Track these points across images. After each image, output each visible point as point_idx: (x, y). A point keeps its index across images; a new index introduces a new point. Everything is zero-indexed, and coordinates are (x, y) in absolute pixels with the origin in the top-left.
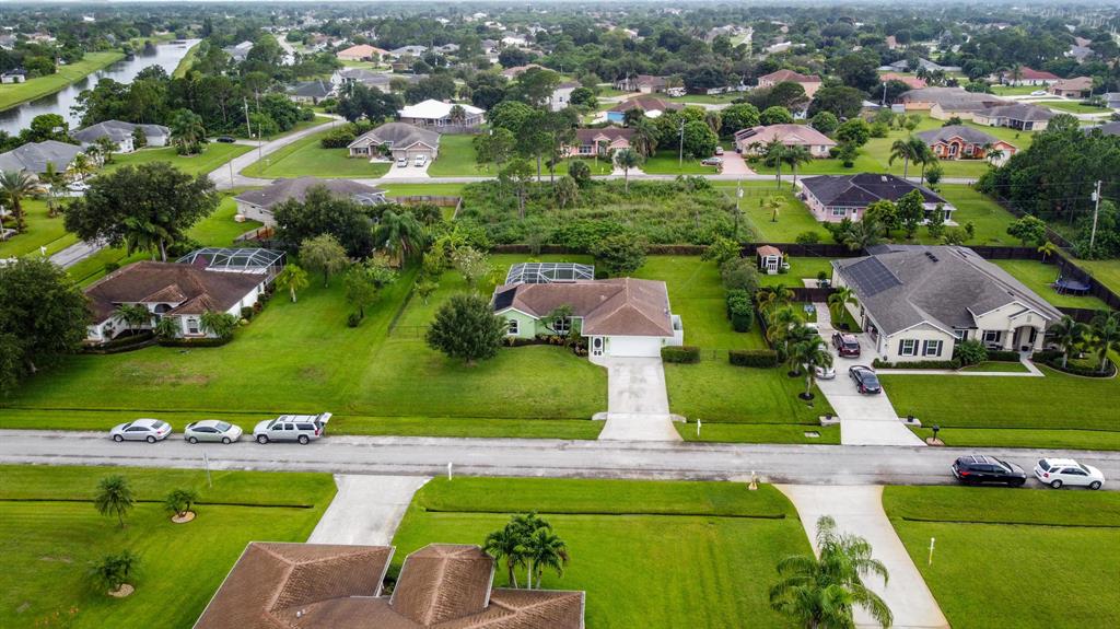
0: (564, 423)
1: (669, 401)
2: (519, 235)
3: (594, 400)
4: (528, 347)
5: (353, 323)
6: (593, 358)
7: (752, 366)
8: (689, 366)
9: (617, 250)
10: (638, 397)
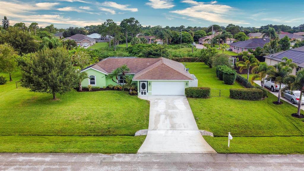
0: (111, 138)
3: (138, 121)
6: (140, 96)
8: (204, 99)
10: (172, 118)
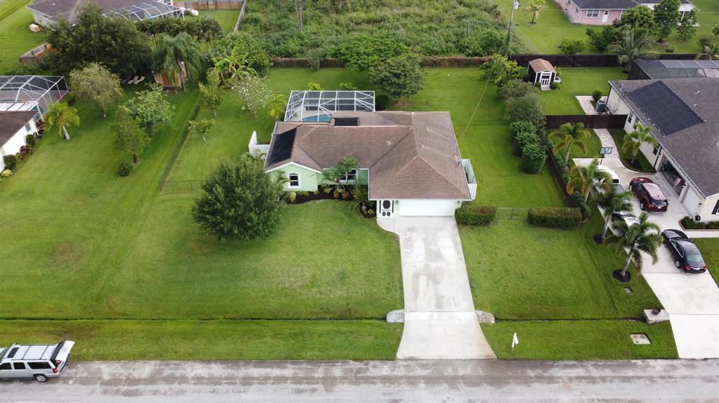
0: (355, 326)
1: (472, 287)
2: (297, 48)
4: (311, 203)
5: (124, 172)
6: (381, 219)
7: (553, 227)
8: (486, 228)
9: (397, 76)
10: (436, 283)
